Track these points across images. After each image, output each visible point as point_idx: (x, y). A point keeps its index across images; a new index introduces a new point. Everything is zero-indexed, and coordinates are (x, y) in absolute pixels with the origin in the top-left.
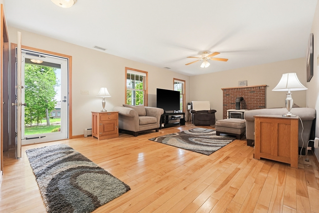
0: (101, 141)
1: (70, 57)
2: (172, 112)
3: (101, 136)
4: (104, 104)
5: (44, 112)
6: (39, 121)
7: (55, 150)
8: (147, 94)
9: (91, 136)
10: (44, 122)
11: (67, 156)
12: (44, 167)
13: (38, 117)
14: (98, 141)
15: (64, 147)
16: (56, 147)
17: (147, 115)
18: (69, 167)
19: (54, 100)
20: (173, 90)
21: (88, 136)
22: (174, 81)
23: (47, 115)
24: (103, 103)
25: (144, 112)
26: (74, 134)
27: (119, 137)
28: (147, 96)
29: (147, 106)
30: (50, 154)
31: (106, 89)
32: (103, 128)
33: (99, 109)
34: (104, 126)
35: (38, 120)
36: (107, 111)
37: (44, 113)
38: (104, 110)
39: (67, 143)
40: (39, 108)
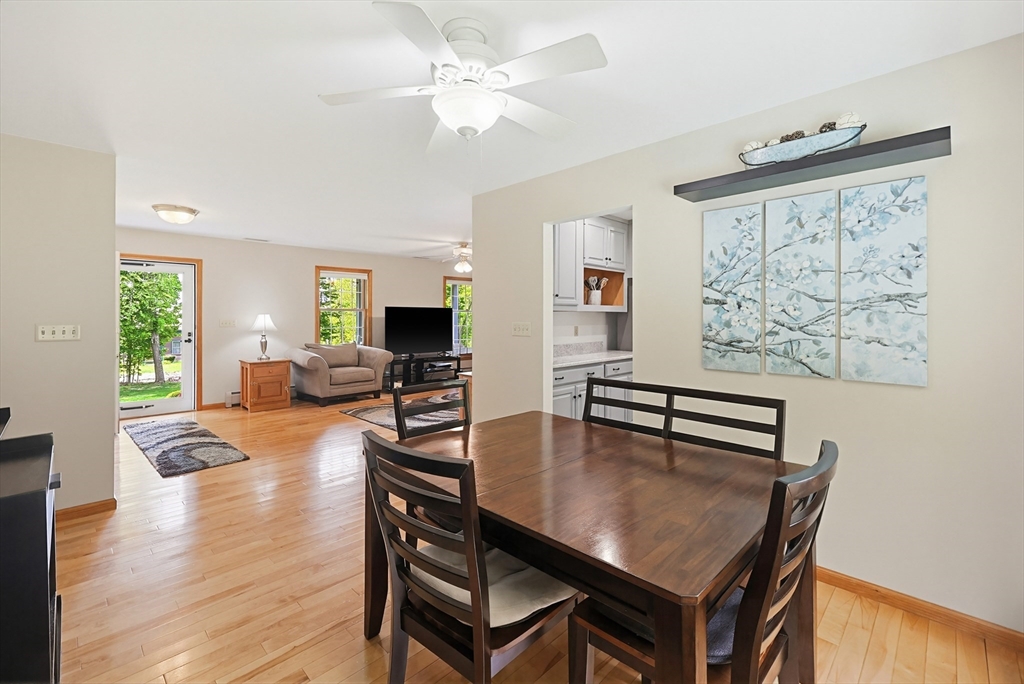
0: (253, 414)
1: (200, 262)
2: (434, 354)
3: (254, 405)
4: (264, 345)
5: (149, 343)
6: (133, 368)
7: (168, 425)
8: (371, 319)
9: (239, 405)
10: (146, 373)
11: (185, 433)
12: (154, 443)
13: (129, 357)
14: (249, 414)
15: (185, 422)
16: (171, 422)
17: (361, 363)
18: (187, 442)
19: (176, 308)
20: (442, 307)
21: (233, 405)
22: (445, 283)
23: (157, 352)
24: (262, 343)
25: (353, 358)
26: (205, 403)
27: (291, 406)
28: (371, 323)
29: (370, 345)
30: (161, 430)
31: (268, 316)
32: (258, 390)
33: (253, 355)
34: (259, 387)
35: (130, 365)
36: (271, 360)
37: (146, 345)
38: (264, 357)
39: (192, 417)
40: (134, 332)
